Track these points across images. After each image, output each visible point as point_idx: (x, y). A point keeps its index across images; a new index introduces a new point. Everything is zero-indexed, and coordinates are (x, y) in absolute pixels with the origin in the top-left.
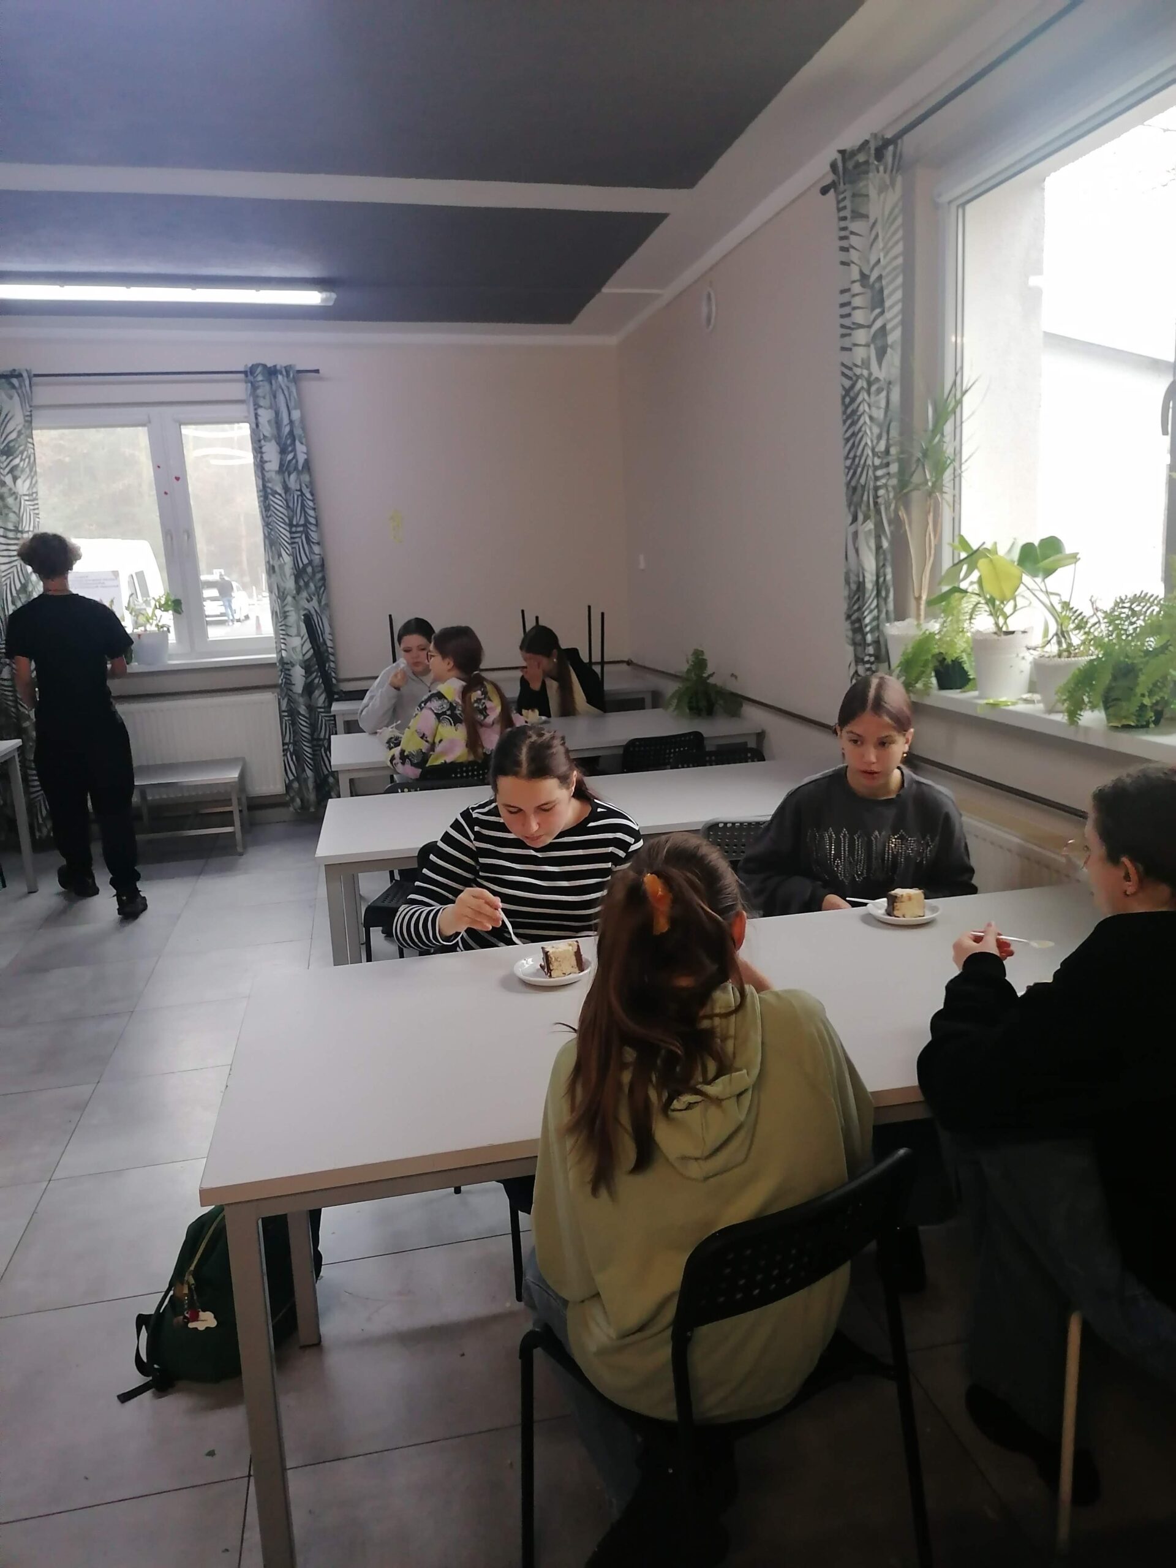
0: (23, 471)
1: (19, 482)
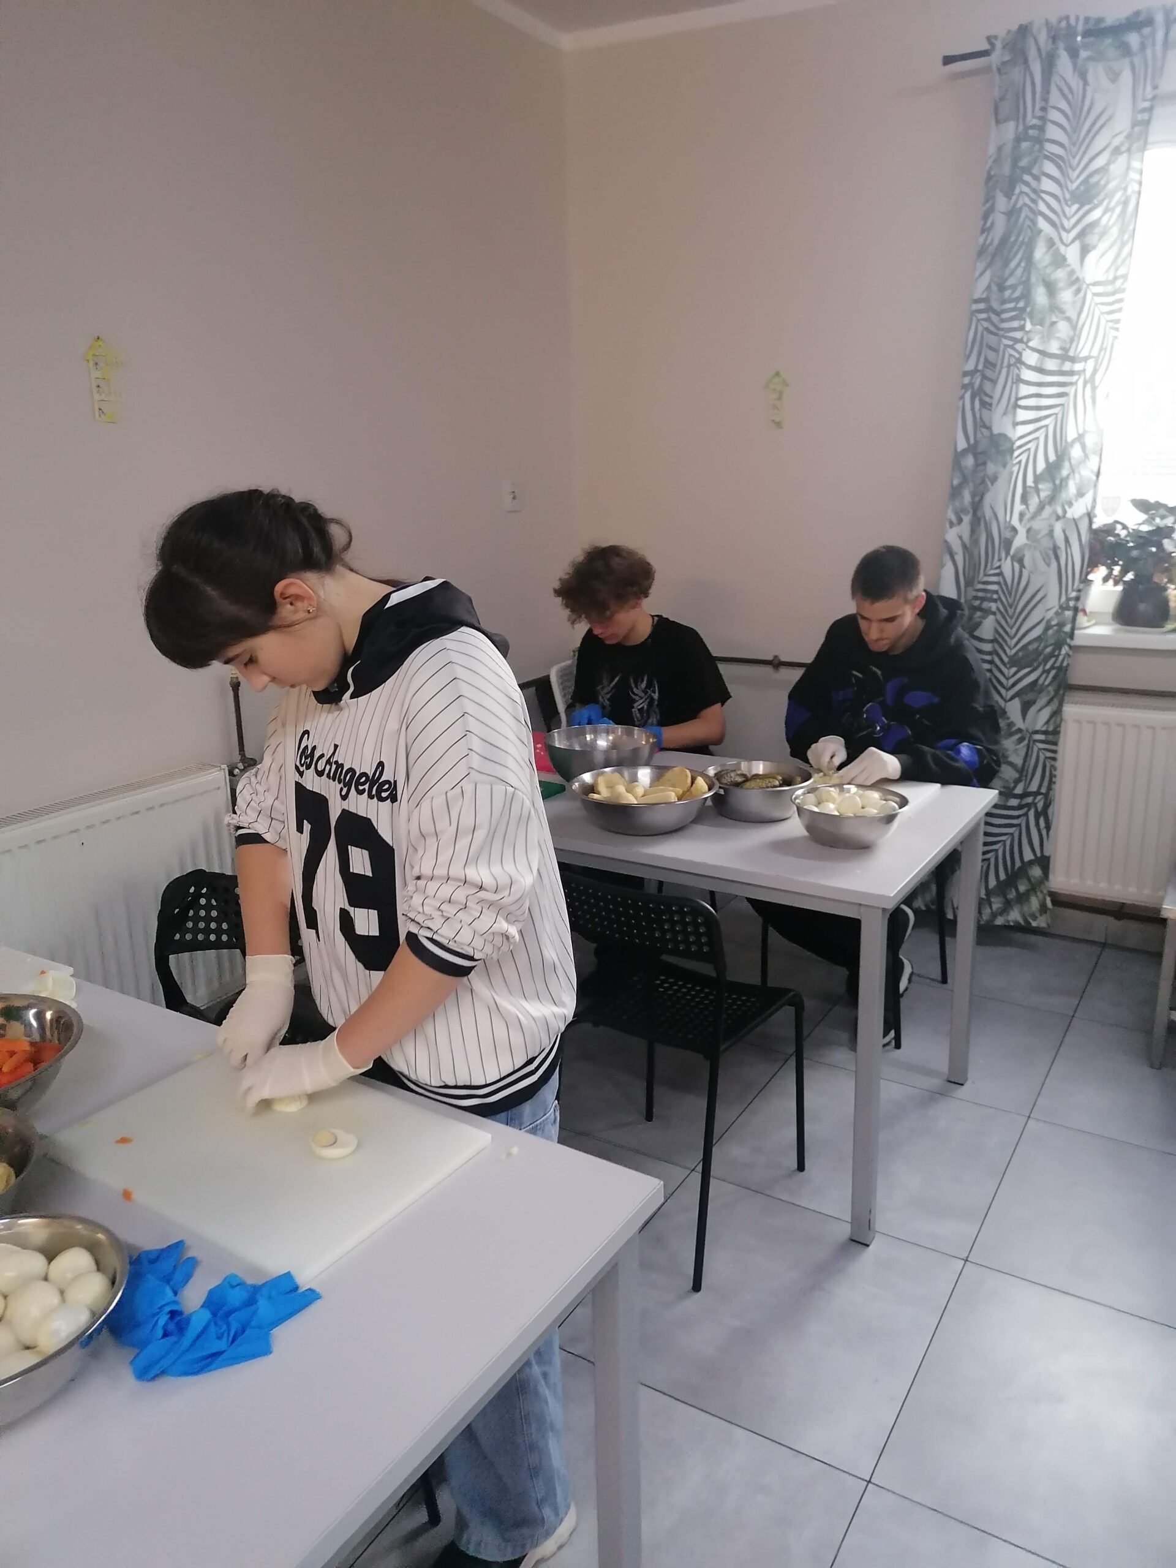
0: (1103, 234)
1: (1092, 257)
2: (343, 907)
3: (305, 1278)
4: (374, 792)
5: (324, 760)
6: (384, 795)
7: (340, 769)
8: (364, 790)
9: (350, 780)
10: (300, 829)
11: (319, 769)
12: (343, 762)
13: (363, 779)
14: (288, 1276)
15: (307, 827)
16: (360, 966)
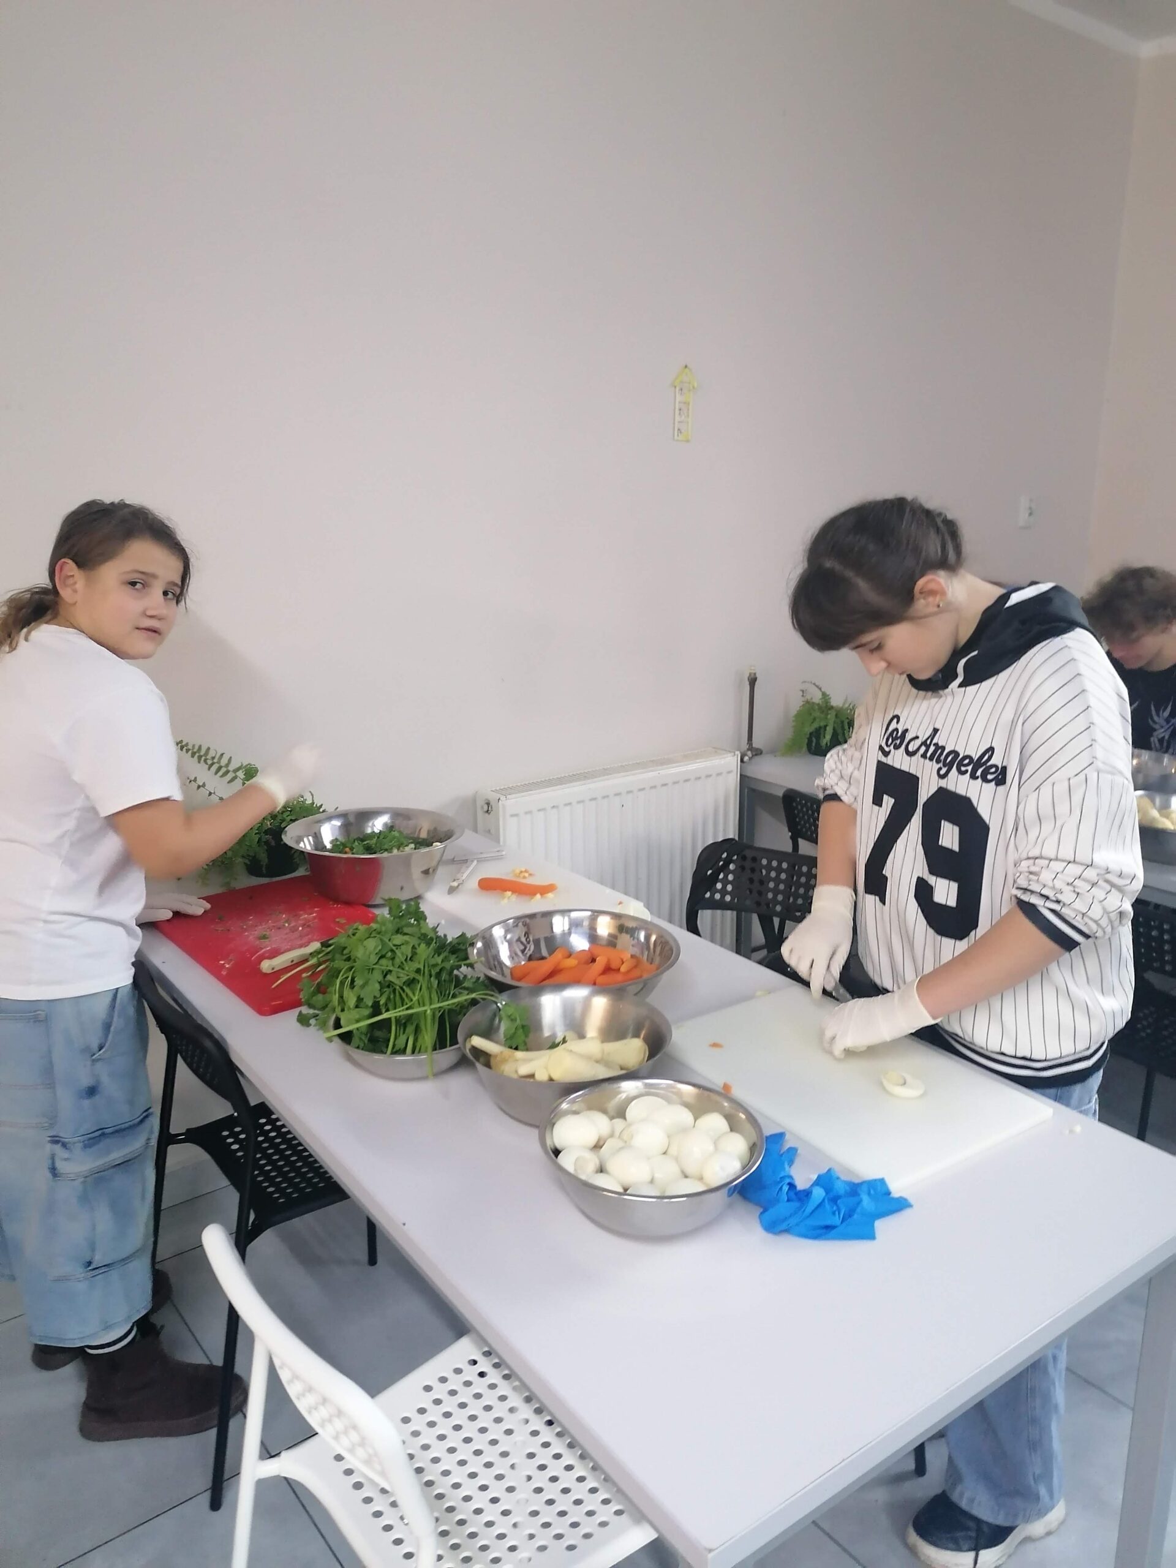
2: (921, 876)
3: (897, 1188)
4: (979, 773)
5: (918, 742)
6: (990, 777)
7: (940, 751)
8: (967, 771)
9: (949, 761)
10: (877, 801)
11: (911, 749)
12: (944, 744)
13: (967, 761)
14: (882, 1181)
15: (888, 802)
16: (931, 931)
